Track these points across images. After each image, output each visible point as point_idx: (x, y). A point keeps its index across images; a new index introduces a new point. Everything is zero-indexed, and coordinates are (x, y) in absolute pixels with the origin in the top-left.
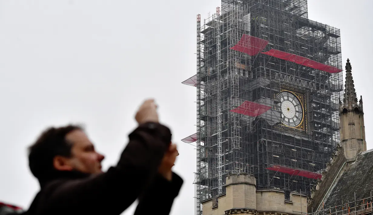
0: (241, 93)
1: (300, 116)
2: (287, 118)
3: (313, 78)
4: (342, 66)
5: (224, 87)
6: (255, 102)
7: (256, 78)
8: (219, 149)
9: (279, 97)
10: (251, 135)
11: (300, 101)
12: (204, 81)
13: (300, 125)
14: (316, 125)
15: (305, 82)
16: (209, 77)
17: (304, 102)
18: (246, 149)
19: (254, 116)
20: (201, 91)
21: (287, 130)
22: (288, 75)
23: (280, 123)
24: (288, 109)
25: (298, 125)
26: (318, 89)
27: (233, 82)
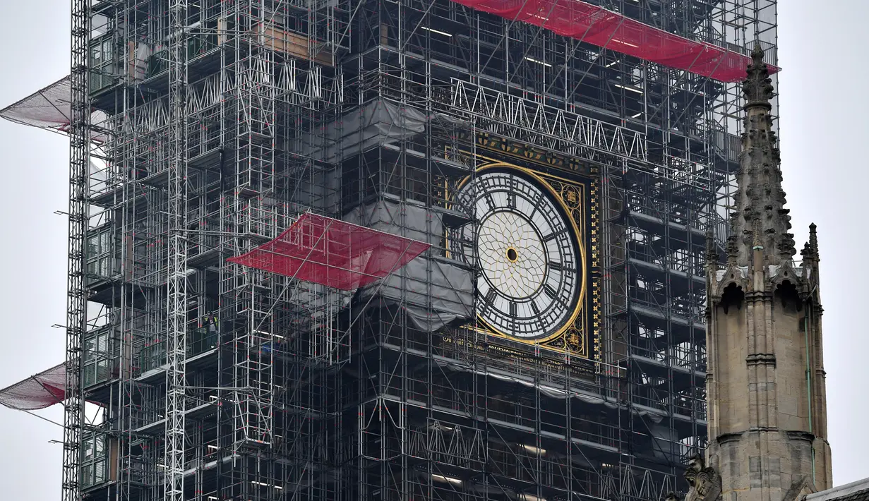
0: (286, 173)
1: (568, 287)
2: (504, 296)
3: (632, 103)
4: (775, 47)
5: (204, 140)
6: (351, 221)
7: (361, 101)
8: (173, 442)
9: (467, 198)
10: (331, 377)
11: (570, 214)
12: (109, 110)
13: (564, 328)
14: (642, 331)
15: (594, 123)
16: (131, 90)
17: (590, 220)
18: (305, 446)
19: (346, 286)
20: (93, 159)
21: (505, 356)
22: (513, 91)
23: (471, 320)
24: (512, 255)
25: (555, 330)
26: (655, 155)
27: (248, 119)
